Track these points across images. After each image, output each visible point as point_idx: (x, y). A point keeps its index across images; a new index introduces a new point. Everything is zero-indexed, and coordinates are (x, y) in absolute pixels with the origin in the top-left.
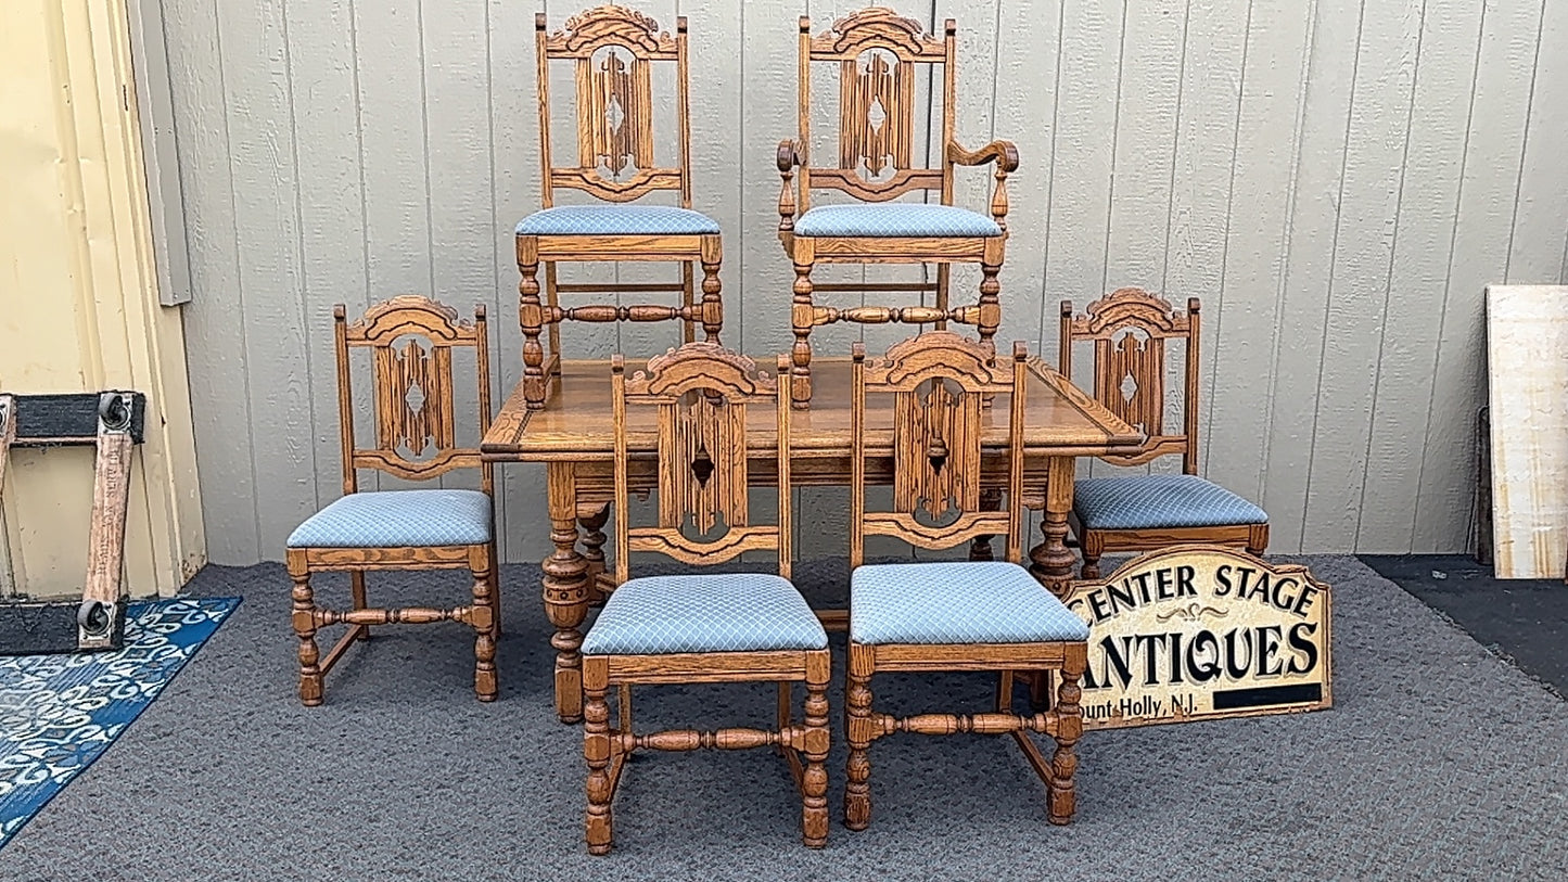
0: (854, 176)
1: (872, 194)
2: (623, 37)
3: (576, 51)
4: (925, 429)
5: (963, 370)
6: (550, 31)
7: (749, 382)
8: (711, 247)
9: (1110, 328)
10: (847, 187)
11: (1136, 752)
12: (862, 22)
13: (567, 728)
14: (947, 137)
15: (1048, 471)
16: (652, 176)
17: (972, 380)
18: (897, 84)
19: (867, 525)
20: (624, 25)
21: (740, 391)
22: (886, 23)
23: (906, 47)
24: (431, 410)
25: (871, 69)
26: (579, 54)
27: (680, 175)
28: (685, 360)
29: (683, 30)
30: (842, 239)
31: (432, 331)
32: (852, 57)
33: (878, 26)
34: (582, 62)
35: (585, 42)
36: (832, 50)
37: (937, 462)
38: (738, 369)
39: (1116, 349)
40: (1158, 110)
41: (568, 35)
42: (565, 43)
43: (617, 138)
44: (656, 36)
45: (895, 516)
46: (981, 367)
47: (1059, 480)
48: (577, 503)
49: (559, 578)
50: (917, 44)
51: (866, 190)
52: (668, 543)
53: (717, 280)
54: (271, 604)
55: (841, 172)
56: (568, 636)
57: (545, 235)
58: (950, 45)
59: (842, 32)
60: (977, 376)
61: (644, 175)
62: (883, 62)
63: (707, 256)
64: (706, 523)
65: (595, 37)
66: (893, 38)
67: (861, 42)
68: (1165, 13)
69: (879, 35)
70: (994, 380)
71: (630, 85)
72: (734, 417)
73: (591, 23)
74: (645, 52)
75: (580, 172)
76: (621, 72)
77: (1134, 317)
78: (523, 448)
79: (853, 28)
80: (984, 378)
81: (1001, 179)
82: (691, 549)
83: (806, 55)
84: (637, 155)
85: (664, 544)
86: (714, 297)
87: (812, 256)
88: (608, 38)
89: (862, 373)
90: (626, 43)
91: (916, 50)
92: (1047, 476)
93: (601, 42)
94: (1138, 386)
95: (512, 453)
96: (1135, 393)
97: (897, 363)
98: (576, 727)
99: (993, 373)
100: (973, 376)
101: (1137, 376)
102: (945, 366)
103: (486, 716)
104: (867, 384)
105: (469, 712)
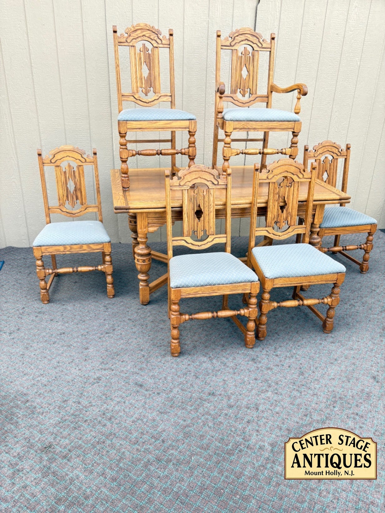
0: (236, 97)
2: (148, 37)
3: (130, 43)
4: (279, 196)
5: (294, 173)
6: (118, 34)
7: (216, 180)
8: (193, 125)
9: (321, 155)
10: (233, 101)
11: (341, 304)
12: (241, 33)
13: (144, 307)
14: (270, 82)
15: (316, 209)
16: (160, 96)
17: (297, 177)
18: (253, 60)
19: (256, 232)
20: (149, 32)
21: (213, 183)
22: (249, 34)
23: (257, 44)
24: (78, 190)
25: (243, 53)
26: (131, 44)
27: (171, 96)
28: (192, 172)
29: (171, 35)
30: (244, 122)
31: (76, 159)
32: (236, 48)
33: (247, 35)
34: (132, 47)
35: (133, 39)
36: (229, 45)
37: (282, 208)
38: (212, 175)
39: (322, 162)
40: (331, 72)
41: (126, 35)
42: (125, 39)
43: (146, 81)
44: (161, 37)
45: (267, 229)
46: (300, 172)
47: (319, 212)
48: (148, 227)
49: (142, 255)
50: (261, 43)
51: (241, 103)
52: (187, 242)
53: (194, 138)
54: (16, 264)
55: (232, 95)
56: (144, 275)
57: (130, 121)
58: (273, 44)
59: (233, 37)
60: (299, 175)
61: (158, 96)
62: (248, 51)
63: (191, 129)
64: (201, 234)
65: (137, 37)
66: (252, 40)
67: (240, 42)
68: (337, 34)
69: (247, 39)
70: (305, 177)
71: (151, 58)
72: (211, 194)
73: (135, 31)
74: (157, 44)
75: (133, 95)
76: (147, 52)
77: (329, 151)
78: (131, 207)
79: (237, 36)
80: (301, 176)
81: (299, 99)
82: (195, 244)
83: (219, 47)
84: (154, 88)
85: (185, 243)
86: (193, 145)
87: (232, 129)
88: (142, 37)
90: (150, 40)
91: (260, 45)
92: (315, 211)
93: (140, 39)
94: (328, 176)
95: (126, 209)
96: (327, 178)
97: (270, 171)
98: (148, 306)
99: (304, 174)
100: (297, 175)
101: (328, 172)
102: (288, 172)
103: (113, 304)
104: (260, 179)
105: (106, 303)
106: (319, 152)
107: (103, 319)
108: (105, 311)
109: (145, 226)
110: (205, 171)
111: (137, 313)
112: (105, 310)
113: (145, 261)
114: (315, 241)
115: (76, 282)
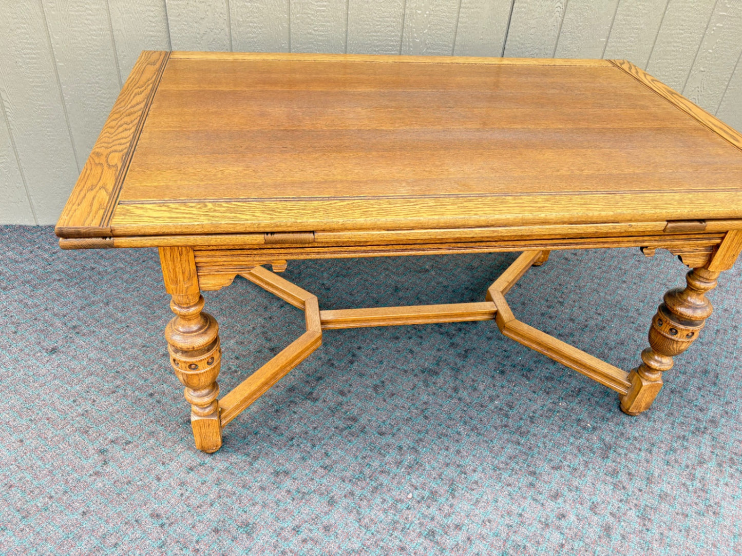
13: (208, 460)
48: (198, 276)
56: (205, 392)
78: (118, 232)
92: (723, 238)
95: (104, 237)
98: (218, 456)
103: (128, 443)
105: (111, 436)
107: (82, 509)
108: (97, 473)
109: (187, 274)
111: (182, 484)
112: (98, 469)
113: (196, 365)
114: (699, 314)
115: (54, 350)
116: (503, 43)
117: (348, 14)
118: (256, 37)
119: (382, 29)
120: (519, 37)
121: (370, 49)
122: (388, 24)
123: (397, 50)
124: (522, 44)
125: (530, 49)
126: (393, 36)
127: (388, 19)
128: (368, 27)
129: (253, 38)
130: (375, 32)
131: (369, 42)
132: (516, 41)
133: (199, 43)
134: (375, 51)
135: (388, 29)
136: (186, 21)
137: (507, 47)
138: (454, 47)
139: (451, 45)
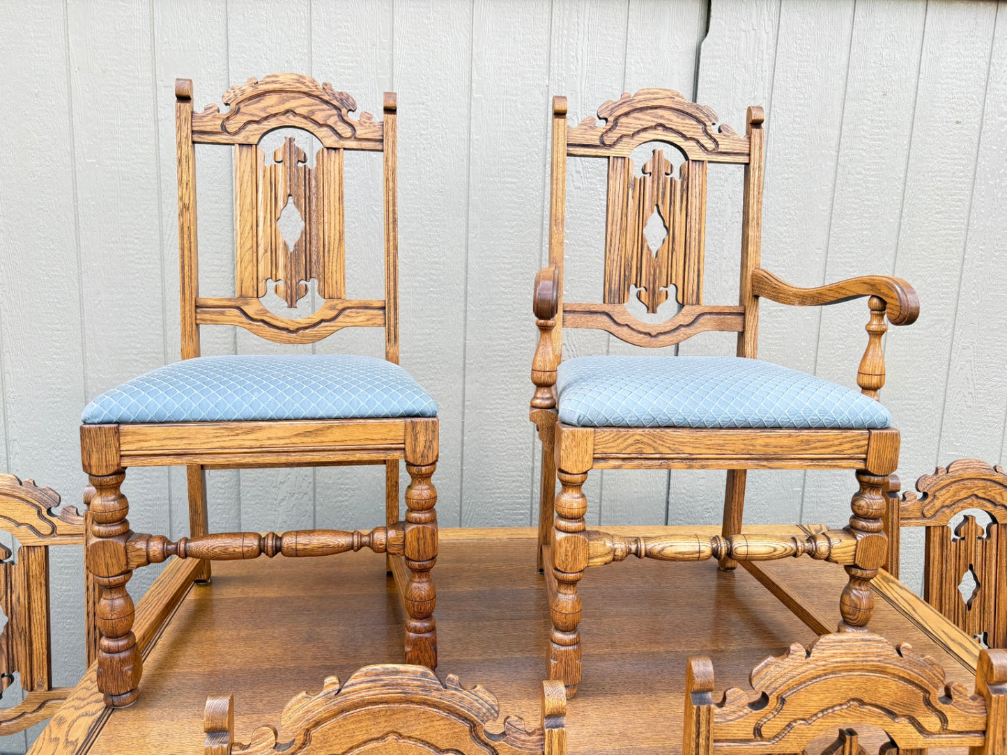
0: (625, 313)
1: (648, 338)
2: (305, 117)
3: (236, 133)
5: (896, 710)
6: (198, 105)
8: (422, 439)
9: (947, 511)
10: (614, 328)
12: (639, 106)
14: (750, 263)
16: (344, 309)
17: (911, 728)
18: (686, 189)
20: (307, 100)
22: (670, 109)
23: (698, 142)
24: (16, 635)
25: (649, 169)
26: (240, 138)
27: (384, 308)
28: (356, 706)
29: (390, 110)
30: (639, 431)
31: (19, 525)
32: (624, 154)
33: (660, 112)
34: (245, 149)
35: (250, 122)
36: (598, 143)
38: (465, 719)
39: (953, 536)
40: (944, 232)
41: (225, 111)
42: (220, 122)
43: (293, 258)
44: (352, 117)
46: (928, 703)
50: (711, 138)
51: (640, 332)
53: (432, 487)
55: (607, 308)
57: (133, 423)
58: (755, 140)
59: (611, 119)
60: (921, 719)
61: (332, 308)
62: (667, 162)
63: (414, 452)
65: (265, 115)
66: (680, 129)
67: (638, 132)
68: (958, 122)
69: (661, 125)
70: (951, 727)
71: (313, 182)
73: (258, 96)
74: (335, 138)
75: (238, 303)
76: (300, 165)
77: (977, 496)
79: (626, 114)
80: (931, 722)
81: (876, 334)
83: (563, 149)
84: (323, 280)
86: (424, 516)
87: (588, 458)
88: (283, 118)
89: (708, 722)
90: (310, 126)
91: (710, 145)
93: (273, 123)
94: (978, 584)
96: (975, 594)
97: (773, 700)
99: (948, 715)
100: (914, 721)
101: (978, 574)
102: (862, 703)
104: (715, 741)
106: (942, 499)
110: (424, 703)
116: (665, 497)
117: (462, 470)
118: (347, 500)
119: (507, 485)
120: (685, 488)
121: (492, 509)
122: (514, 479)
123: (527, 508)
124: (690, 497)
125: (702, 503)
126: (521, 493)
127: (514, 474)
128: (489, 483)
129: (343, 501)
130: (499, 488)
131: (491, 500)
132: (683, 493)
133: (275, 510)
134: (499, 510)
135: (514, 484)
136: (262, 486)
137: (671, 501)
138: (601, 502)
139: (598, 501)
